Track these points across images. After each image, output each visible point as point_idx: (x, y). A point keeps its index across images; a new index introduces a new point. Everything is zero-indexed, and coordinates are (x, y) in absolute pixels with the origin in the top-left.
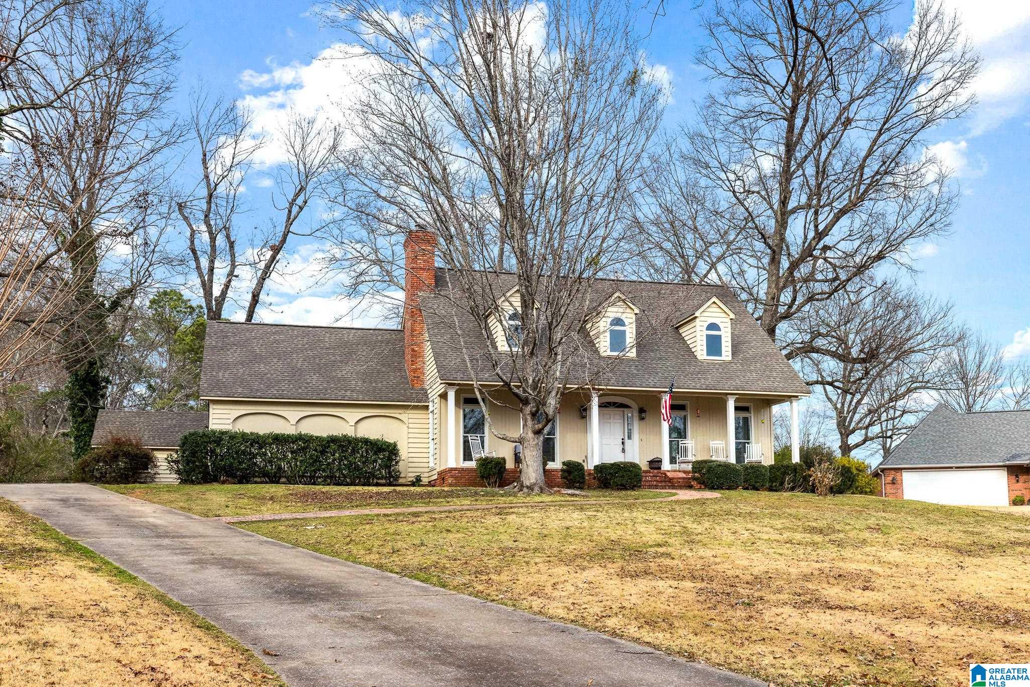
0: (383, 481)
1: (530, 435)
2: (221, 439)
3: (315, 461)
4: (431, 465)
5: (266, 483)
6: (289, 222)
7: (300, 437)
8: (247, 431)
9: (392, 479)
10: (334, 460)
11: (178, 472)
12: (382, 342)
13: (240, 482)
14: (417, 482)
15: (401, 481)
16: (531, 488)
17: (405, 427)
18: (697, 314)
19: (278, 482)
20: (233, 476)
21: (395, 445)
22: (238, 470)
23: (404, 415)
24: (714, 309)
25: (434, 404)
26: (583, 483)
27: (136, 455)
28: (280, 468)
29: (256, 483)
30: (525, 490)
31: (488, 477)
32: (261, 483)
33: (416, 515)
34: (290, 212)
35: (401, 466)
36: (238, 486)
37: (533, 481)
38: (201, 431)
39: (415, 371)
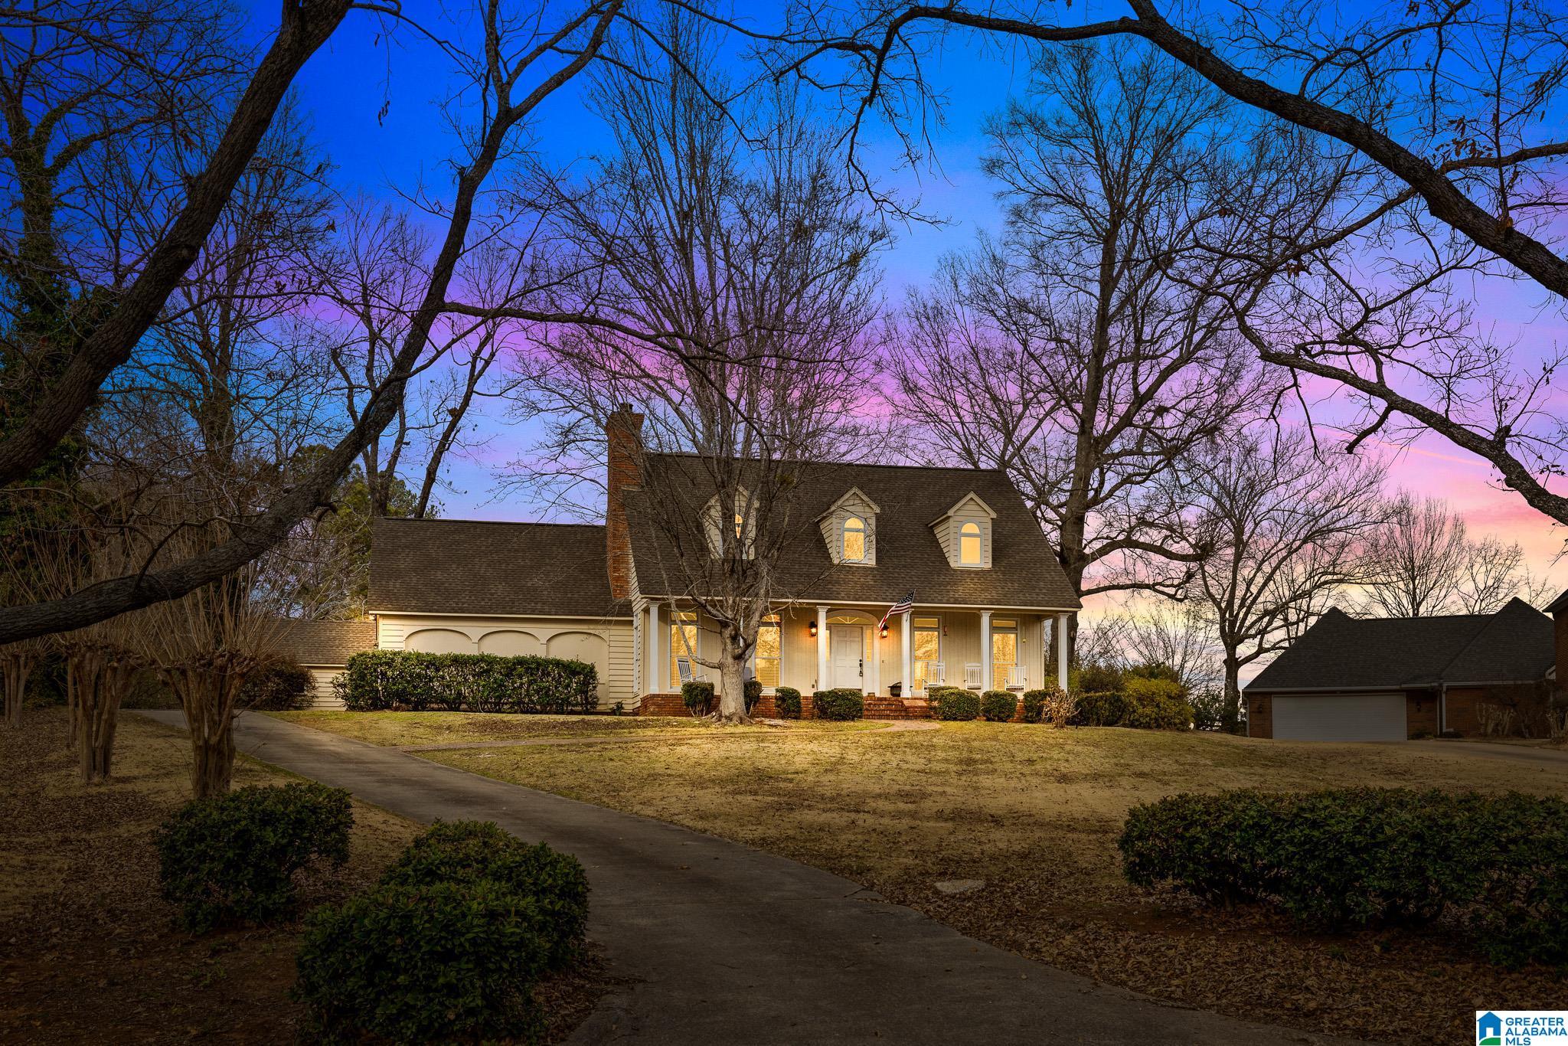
0: (579, 708)
1: (730, 660)
2: (393, 660)
3: (500, 686)
4: (635, 690)
5: (445, 710)
6: (473, 380)
7: (482, 659)
8: (423, 651)
9: (590, 706)
10: (522, 684)
11: (345, 697)
12: (581, 542)
13: (415, 709)
14: (618, 710)
15: (599, 708)
16: (729, 718)
17: (605, 646)
18: (950, 513)
19: (457, 709)
20: (408, 702)
21: (592, 668)
22: (412, 695)
23: (606, 632)
24: (972, 506)
25: (638, 620)
26: (799, 712)
27: (292, 675)
28: (459, 694)
29: (433, 710)
30: (724, 720)
31: (694, 705)
32: (439, 710)
33: (590, 745)
34: (474, 367)
35: (600, 691)
36: (413, 713)
37: (732, 710)
38: (370, 652)
39: (617, 579)
